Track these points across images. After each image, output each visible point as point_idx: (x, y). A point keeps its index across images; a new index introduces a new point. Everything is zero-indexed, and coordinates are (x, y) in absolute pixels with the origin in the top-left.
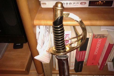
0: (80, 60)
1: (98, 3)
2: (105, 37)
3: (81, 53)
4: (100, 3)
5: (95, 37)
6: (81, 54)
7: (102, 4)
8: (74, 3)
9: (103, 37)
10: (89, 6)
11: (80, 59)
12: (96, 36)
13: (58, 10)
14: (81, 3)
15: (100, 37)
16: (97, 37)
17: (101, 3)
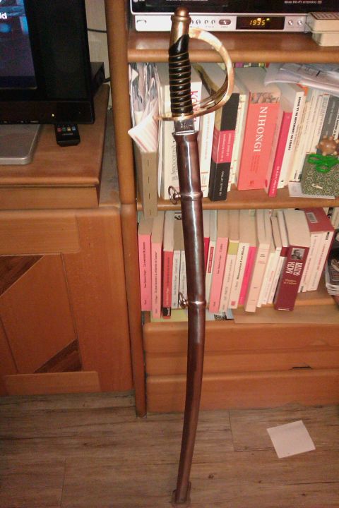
0: (221, 161)
1: (255, 22)
2: (275, 101)
3: (224, 135)
4: (258, 21)
5: (252, 99)
6: (224, 140)
7: (264, 24)
8: (206, 22)
9: (271, 102)
10: (237, 28)
11: (222, 157)
12: (256, 98)
13: (179, 21)
14: (221, 22)
15: (264, 101)
16: (257, 102)
17: (261, 23)
